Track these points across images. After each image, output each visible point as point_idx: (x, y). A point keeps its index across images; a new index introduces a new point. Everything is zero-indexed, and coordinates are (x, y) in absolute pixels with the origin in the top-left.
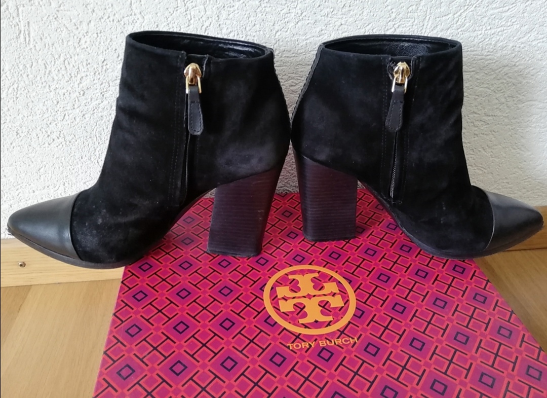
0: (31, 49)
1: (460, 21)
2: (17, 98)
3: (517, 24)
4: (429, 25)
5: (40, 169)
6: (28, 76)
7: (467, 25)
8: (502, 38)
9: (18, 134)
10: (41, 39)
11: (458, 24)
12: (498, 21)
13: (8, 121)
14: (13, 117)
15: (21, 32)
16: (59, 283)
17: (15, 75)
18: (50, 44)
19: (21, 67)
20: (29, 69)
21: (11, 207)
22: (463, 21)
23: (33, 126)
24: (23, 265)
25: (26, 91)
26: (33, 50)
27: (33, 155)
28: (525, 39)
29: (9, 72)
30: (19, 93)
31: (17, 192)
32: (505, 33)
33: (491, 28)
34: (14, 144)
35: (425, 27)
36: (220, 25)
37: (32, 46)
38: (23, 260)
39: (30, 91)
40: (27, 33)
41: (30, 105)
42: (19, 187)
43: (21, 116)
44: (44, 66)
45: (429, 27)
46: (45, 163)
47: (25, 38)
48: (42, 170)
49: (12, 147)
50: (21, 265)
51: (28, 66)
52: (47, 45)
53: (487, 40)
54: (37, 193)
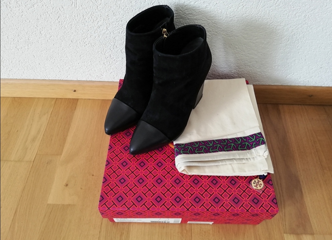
0: (77, 9)
1: (277, 3)
2: (72, 28)
3: (308, 6)
4: (261, 5)
5: (81, 55)
6: (76, 20)
7: (281, 5)
8: (299, 12)
9: (72, 41)
10: (81, 6)
11: (276, 5)
12: (297, 4)
13: (68, 37)
14: (70, 35)
15: (73, 2)
16: (89, 99)
17: (71, 19)
18: (85, 8)
19: (73, 17)
20: (77, 17)
21: (69, 68)
22: (279, 3)
23: (78, 39)
24: (75, 91)
25: (75, 26)
26: (78, 10)
27: (78, 50)
28: (312, 12)
29: (68, 18)
30: (72, 26)
31: (72, 63)
32: (301, 10)
33: (293, 7)
34: (70, 45)
35: (259, 5)
36: (159, 2)
37: (78, 8)
38: (75, 89)
39: (77, 25)
40: (75, 3)
41: (77, 31)
42: (73, 61)
43: (73, 35)
44: (82, 17)
45: (260, 6)
46: (83, 53)
47: (75, 5)
48: (82, 56)
49: (70, 46)
50: (74, 91)
51: (76, 16)
52: (84, 8)
53: (291, 12)
54: (80, 64)
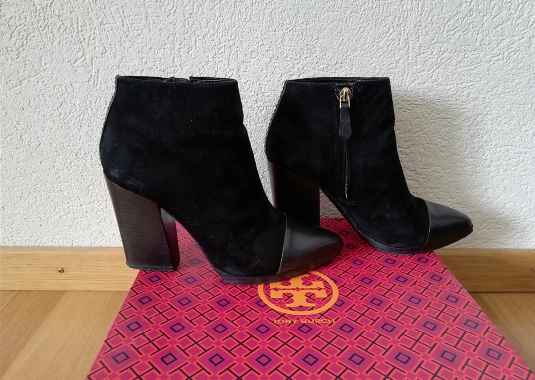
0: (97, 89)
1: (434, 76)
2: (81, 126)
3: (484, 80)
4: (408, 79)
5: (89, 186)
6: (92, 109)
7: (441, 79)
8: (472, 91)
9: (77, 155)
10: (106, 82)
11: (433, 78)
12: (466, 77)
13: (71, 145)
14: (75, 141)
15: (92, 76)
16: (89, 291)
17: (83, 109)
18: (112, 87)
19: (88, 103)
20: (94, 105)
21: (61, 218)
22: (436, 76)
23: (90, 150)
24: (62, 271)
25: (89, 121)
26: (99, 91)
27: (86, 173)
28: (493, 92)
29: (78, 106)
30: (83, 122)
31: (68, 205)
32: (475, 87)
33: (461, 83)
34: (72, 164)
35: (404, 80)
36: (239, 76)
37: (98, 87)
38: (63, 267)
39: (92, 121)
40: (96, 77)
41: (90, 133)
42: (70, 200)
43: (81, 141)
44: (104, 103)
45: (407, 81)
46: (94, 181)
47: (94, 81)
48: (90, 187)
49: (70, 166)
50: (60, 271)
51: (93, 102)
52: (109, 87)
53: (460, 92)
54: (84, 207)
